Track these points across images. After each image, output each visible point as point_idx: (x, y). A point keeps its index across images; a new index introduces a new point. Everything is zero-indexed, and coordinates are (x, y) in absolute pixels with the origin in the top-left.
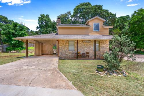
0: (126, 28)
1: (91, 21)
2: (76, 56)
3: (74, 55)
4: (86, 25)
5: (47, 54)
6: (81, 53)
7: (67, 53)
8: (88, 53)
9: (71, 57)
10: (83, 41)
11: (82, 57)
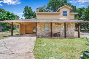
0: (83, 15)
1: (61, 9)
2: (50, 35)
3: (48, 34)
4: (58, 12)
5: (30, 33)
6: (54, 33)
7: (43, 33)
8: (59, 33)
9: (46, 36)
10: (56, 24)
11: (55, 36)
